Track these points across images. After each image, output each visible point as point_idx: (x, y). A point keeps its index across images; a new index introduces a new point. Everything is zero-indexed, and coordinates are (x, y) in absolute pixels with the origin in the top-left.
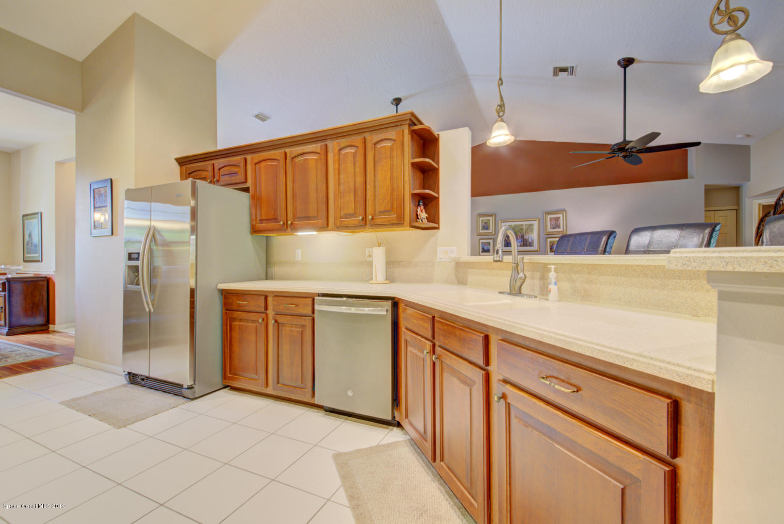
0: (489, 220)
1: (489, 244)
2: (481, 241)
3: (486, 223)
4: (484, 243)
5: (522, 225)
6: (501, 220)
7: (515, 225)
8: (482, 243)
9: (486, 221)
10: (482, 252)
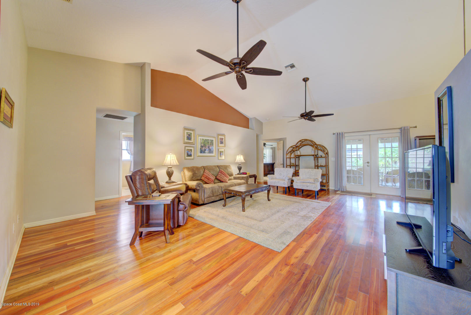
0: (191, 133)
1: (191, 150)
2: (187, 148)
3: (189, 135)
4: (188, 149)
5: (208, 140)
6: (198, 135)
7: (205, 139)
8: (187, 150)
9: (189, 134)
10: (187, 156)
